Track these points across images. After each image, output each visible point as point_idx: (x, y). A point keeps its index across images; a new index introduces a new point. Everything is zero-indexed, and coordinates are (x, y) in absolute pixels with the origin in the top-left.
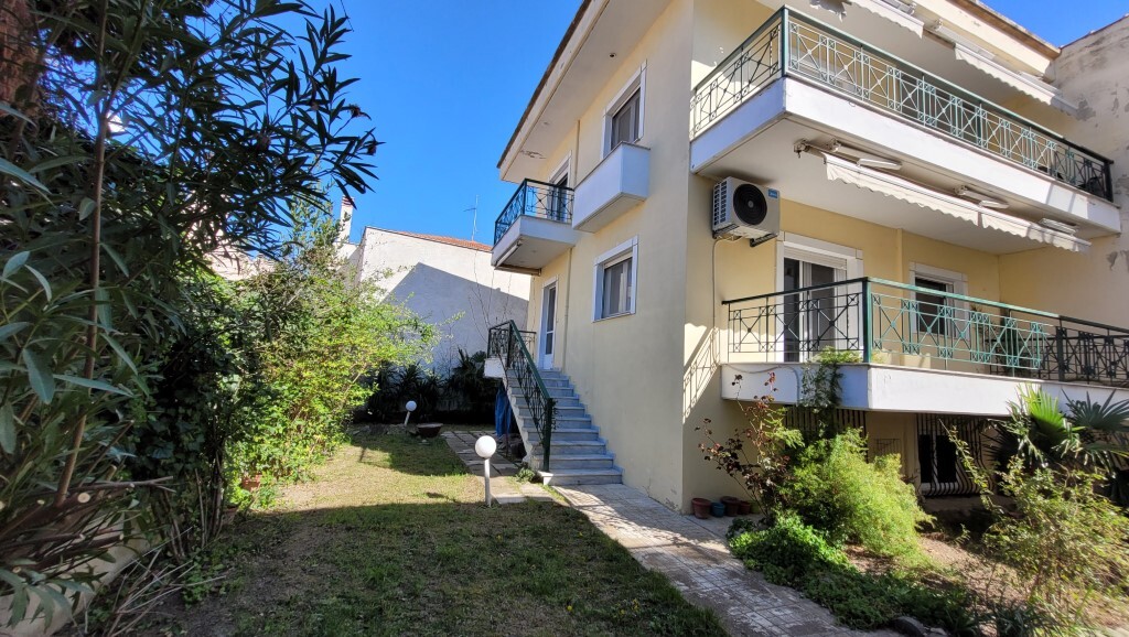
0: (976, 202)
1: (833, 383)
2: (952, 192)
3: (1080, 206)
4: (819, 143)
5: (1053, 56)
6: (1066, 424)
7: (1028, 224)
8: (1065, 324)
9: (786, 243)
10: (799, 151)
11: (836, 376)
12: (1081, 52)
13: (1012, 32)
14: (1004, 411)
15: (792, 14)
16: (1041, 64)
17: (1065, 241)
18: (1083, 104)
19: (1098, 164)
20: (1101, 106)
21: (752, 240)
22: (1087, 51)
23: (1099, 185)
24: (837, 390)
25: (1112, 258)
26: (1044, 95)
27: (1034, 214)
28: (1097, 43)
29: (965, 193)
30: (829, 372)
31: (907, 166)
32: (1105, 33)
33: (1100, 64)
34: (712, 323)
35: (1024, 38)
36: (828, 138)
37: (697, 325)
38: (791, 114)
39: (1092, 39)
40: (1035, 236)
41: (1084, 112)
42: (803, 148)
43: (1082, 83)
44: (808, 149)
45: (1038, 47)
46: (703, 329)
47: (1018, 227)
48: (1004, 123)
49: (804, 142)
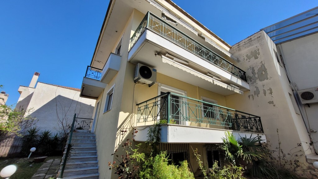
0: (212, 77)
1: (158, 132)
2: (205, 74)
3: (240, 82)
4: (161, 52)
5: (230, 48)
6: (238, 145)
7: (227, 85)
8: (237, 113)
9: (162, 87)
10: (156, 55)
11: (160, 129)
12: (235, 47)
13: (220, 40)
14: (222, 142)
15: (151, 14)
16: (228, 49)
17: (237, 91)
18: (238, 59)
19: (242, 73)
20: (241, 59)
21: (149, 85)
22: (237, 47)
23: (244, 78)
24: (160, 135)
25: (249, 96)
26: (229, 55)
27: (229, 83)
28: (238, 45)
29: (209, 74)
30: (157, 128)
31: (190, 64)
32: (240, 43)
33: (240, 50)
34: (131, 112)
35: (223, 42)
36: (164, 51)
37: (125, 112)
38: (148, 40)
39: (237, 44)
40: (229, 88)
41: (238, 61)
42: (157, 54)
43: (237, 54)
44: (158, 54)
45: (226, 45)
46: (128, 114)
47: (225, 86)
48: (217, 58)
49: (157, 52)
